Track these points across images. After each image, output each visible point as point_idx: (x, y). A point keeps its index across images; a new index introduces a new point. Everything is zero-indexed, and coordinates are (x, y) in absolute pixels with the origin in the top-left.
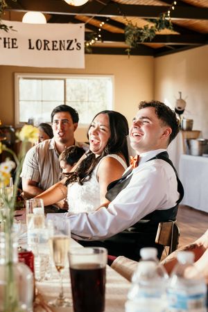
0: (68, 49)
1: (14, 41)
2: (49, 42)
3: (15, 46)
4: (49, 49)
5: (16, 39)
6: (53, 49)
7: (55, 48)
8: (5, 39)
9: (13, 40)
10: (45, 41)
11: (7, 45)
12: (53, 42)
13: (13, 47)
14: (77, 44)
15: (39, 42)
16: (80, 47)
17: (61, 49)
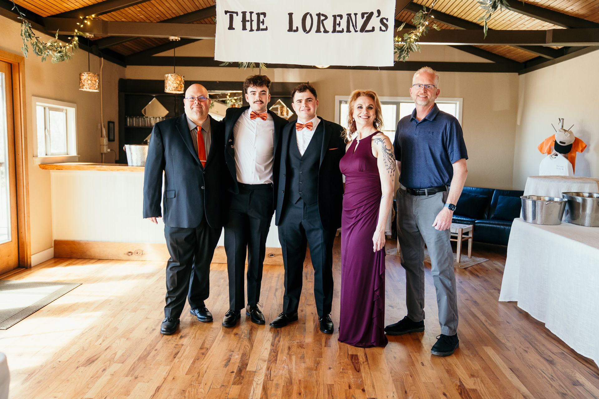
0: (363, 29)
1: (262, 17)
2: (326, 17)
3: (262, 26)
4: (326, 31)
5: (264, 14)
6: (334, 31)
7: (338, 28)
8: (244, 13)
9: (258, 15)
10: (319, 15)
11: (248, 25)
12: (335, 17)
13: (258, 29)
14: (382, 21)
15: (308, 16)
16: (386, 26)
17: (348, 31)
